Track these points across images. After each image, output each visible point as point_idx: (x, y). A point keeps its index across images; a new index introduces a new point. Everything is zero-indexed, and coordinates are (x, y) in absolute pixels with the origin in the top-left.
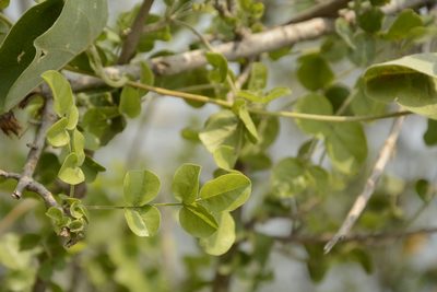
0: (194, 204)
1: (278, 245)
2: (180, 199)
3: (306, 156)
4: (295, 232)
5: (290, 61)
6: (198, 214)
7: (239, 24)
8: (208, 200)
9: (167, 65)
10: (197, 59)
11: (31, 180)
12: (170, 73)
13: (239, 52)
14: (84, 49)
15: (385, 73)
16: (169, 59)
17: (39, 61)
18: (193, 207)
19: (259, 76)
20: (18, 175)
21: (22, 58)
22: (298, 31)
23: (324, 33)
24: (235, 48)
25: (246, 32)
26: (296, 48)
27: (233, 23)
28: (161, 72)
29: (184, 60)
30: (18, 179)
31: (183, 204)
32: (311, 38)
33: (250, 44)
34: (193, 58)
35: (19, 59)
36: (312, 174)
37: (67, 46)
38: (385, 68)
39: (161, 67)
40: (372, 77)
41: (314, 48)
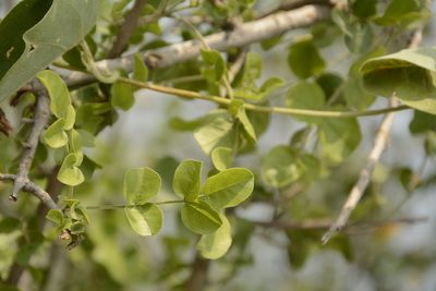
0: (196, 201)
1: (259, 230)
2: (182, 196)
3: (298, 145)
4: (277, 217)
5: (281, 49)
6: (201, 211)
7: (230, 13)
8: (211, 196)
9: (159, 57)
10: (189, 51)
11: (28, 181)
12: (162, 65)
13: (231, 42)
14: (75, 45)
15: (382, 67)
16: (161, 51)
17: (28, 56)
18: (195, 204)
19: (253, 66)
20: (13, 176)
21: (11, 54)
22: (290, 19)
23: (316, 21)
24: (227, 38)
25: (237, 21)
26: (288, 36)
27: (225, 12)
28: (153, 65)
29: (176, 52)
30: (13, 180)
31: (185, 201)
32: (303, 26)
33: (242, 34)
34: (185, 50)
35: (8, 55)
36: (305, 162)
37: (58, 40)
38: (382, 62)
39: (153, 60)
40: (369, 71)
41: (305, 36)
